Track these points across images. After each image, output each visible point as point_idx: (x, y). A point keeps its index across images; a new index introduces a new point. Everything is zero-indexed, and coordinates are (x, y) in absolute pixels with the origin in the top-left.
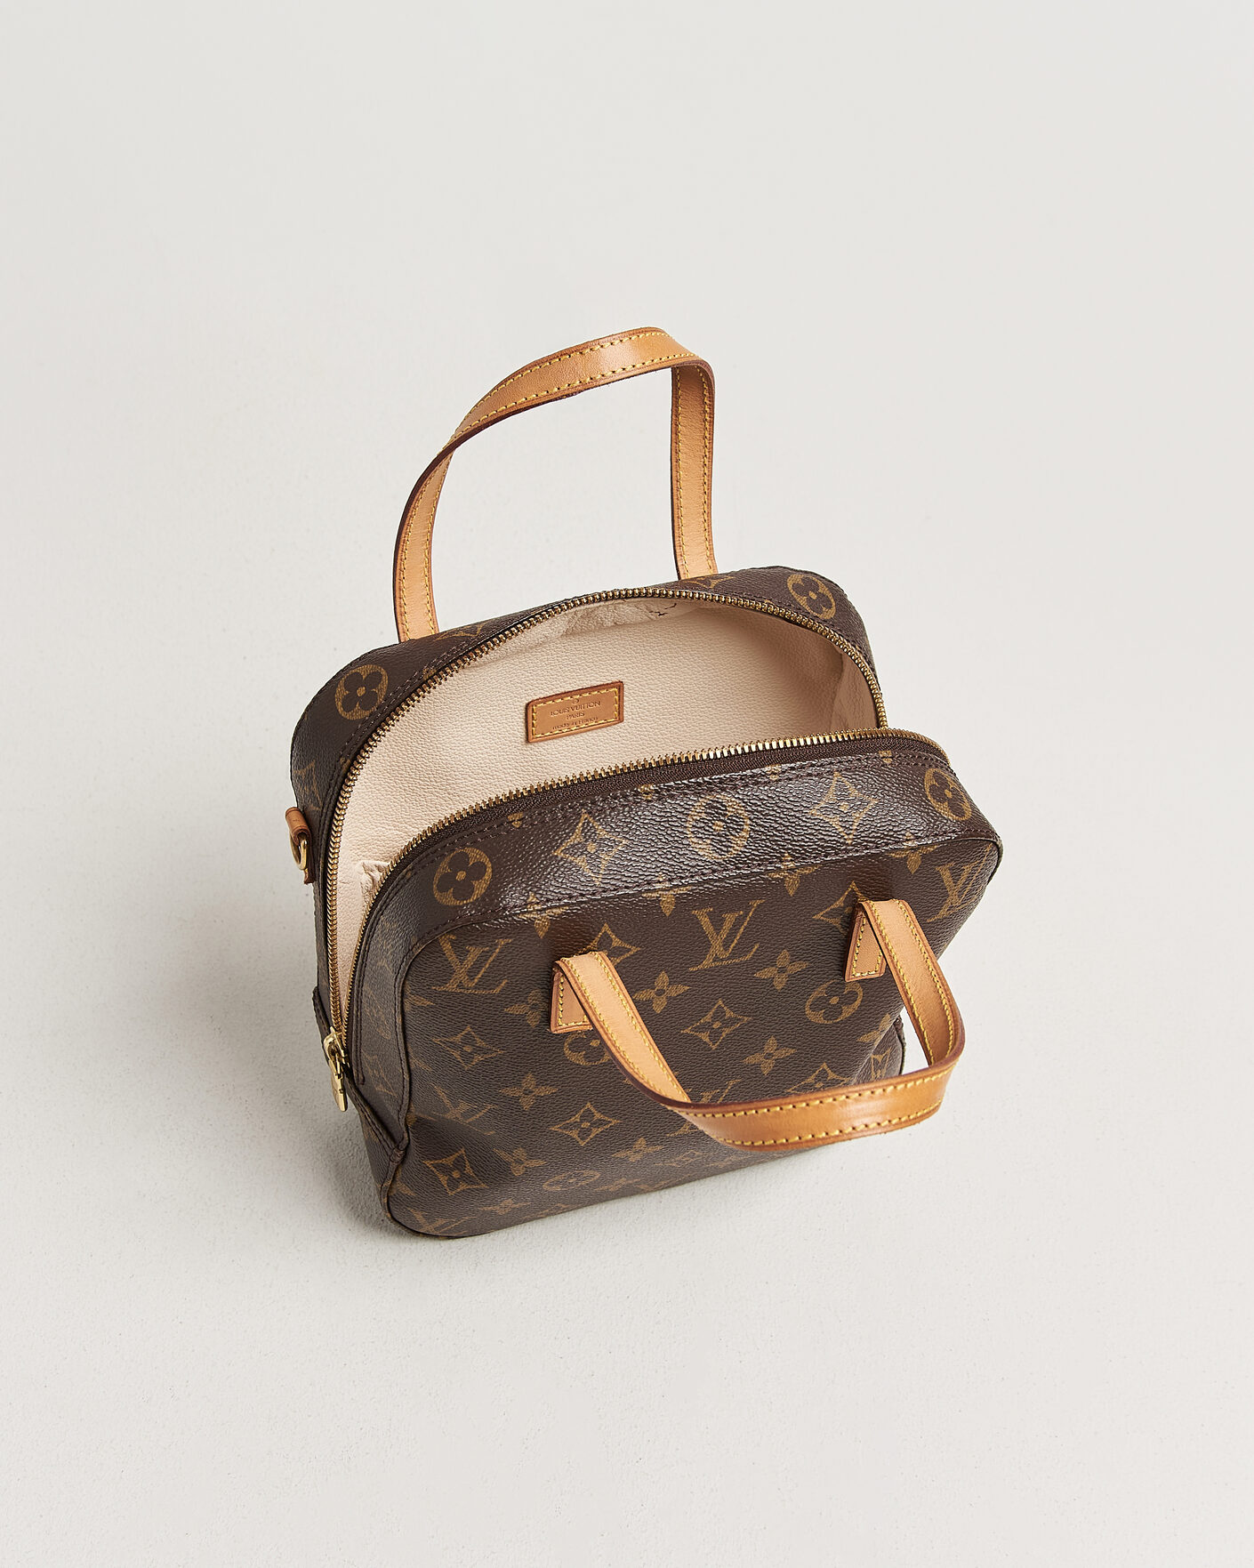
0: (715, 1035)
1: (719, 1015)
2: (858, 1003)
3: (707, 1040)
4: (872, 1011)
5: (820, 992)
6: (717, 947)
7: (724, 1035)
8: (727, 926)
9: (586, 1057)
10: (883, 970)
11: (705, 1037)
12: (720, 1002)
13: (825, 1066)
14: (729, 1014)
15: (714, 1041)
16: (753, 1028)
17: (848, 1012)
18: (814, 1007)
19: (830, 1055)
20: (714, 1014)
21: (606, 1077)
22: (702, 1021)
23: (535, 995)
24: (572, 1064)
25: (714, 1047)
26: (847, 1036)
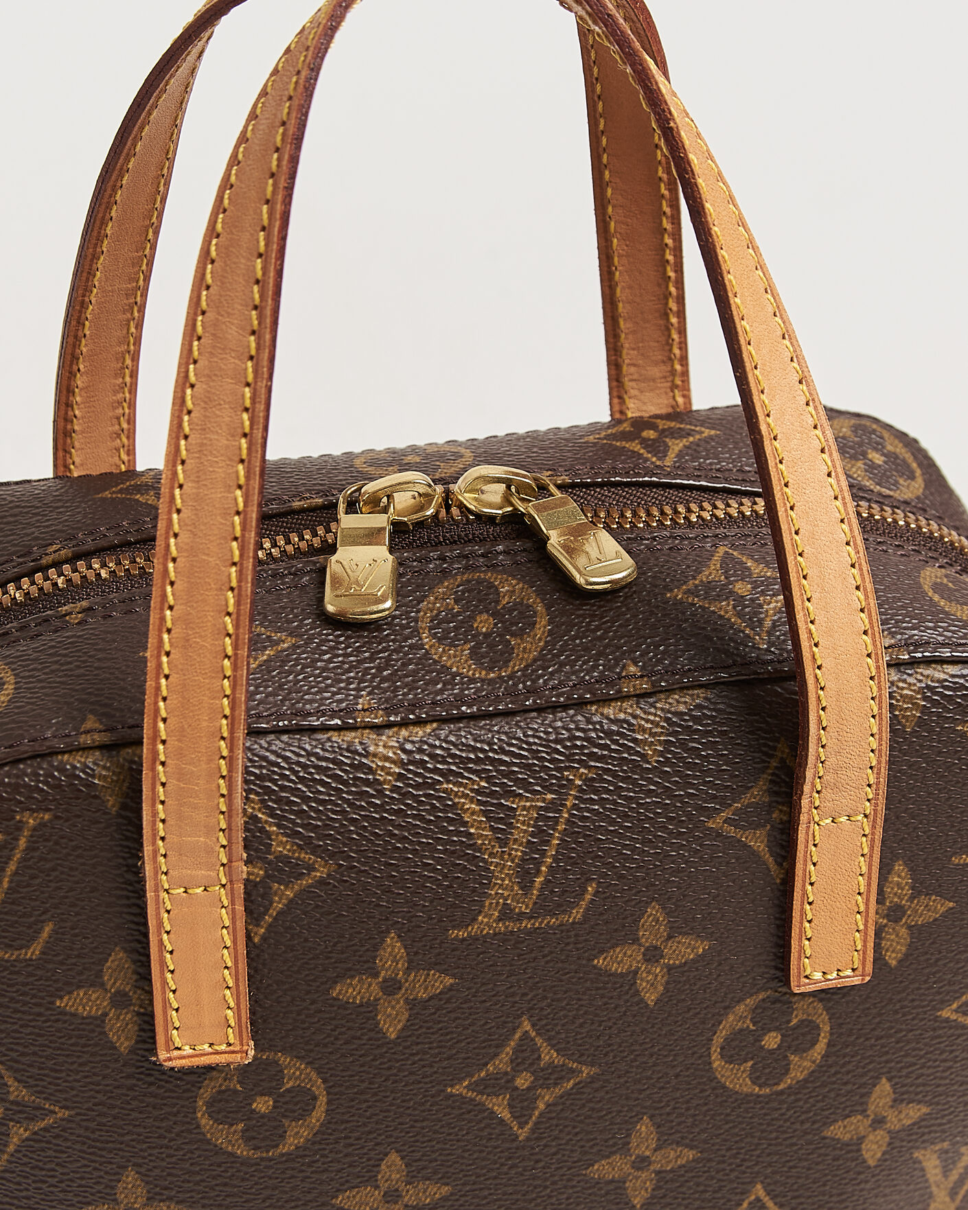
0: (522, 1104)
1: (525, 1057)
2: (821, 1046)
3: (505, 1114)
4: (850, 1067)
5: (738, 1018)
6: (504, 887)
7: (542, 1106)
8: (522, 830)
9: (247, 1138)
10: (869, 968)
11: (500, 1107)
12: (527, 1026)
13: (759, 1190)
14: (548, 1055)
15: (521, 1117)
16: (601, 1094)
17: (801, 1067)
18: (732, 1053)
19: (770, 1165)
20: (515, 1051)
21: (294, 1189)
22: (490, 1068)
23: (116, 965)
24: (219, 1151)
25: (523, 1134)
26: (802, 1123)
